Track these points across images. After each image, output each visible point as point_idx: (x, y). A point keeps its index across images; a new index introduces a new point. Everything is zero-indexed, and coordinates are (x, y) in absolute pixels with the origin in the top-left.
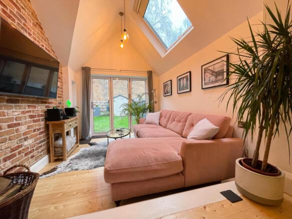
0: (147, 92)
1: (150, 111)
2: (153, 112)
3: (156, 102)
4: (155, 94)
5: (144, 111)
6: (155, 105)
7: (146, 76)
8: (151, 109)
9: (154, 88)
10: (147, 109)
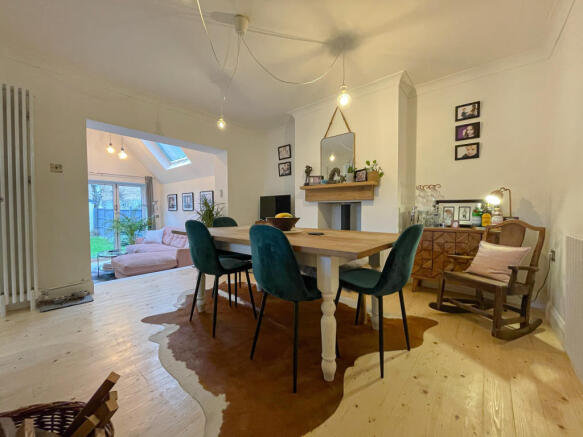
0: (145, 203)
1: (150, 228)
2: (155, 229)
3: (158, 216)
4: (156, 206)
5: (141, 228)
6: (157, 220)
7: (143, 182)
8: (151, 226)
9: (155, 199)
10: (145, 225)
